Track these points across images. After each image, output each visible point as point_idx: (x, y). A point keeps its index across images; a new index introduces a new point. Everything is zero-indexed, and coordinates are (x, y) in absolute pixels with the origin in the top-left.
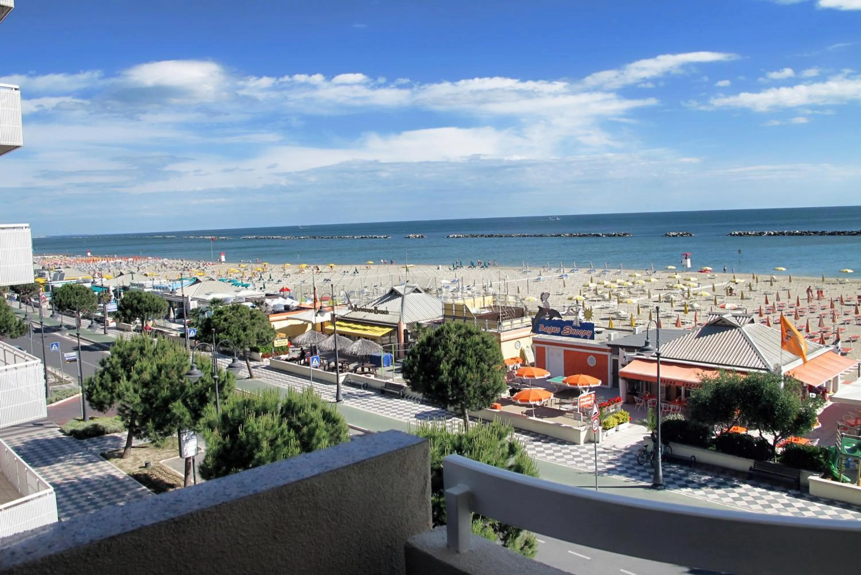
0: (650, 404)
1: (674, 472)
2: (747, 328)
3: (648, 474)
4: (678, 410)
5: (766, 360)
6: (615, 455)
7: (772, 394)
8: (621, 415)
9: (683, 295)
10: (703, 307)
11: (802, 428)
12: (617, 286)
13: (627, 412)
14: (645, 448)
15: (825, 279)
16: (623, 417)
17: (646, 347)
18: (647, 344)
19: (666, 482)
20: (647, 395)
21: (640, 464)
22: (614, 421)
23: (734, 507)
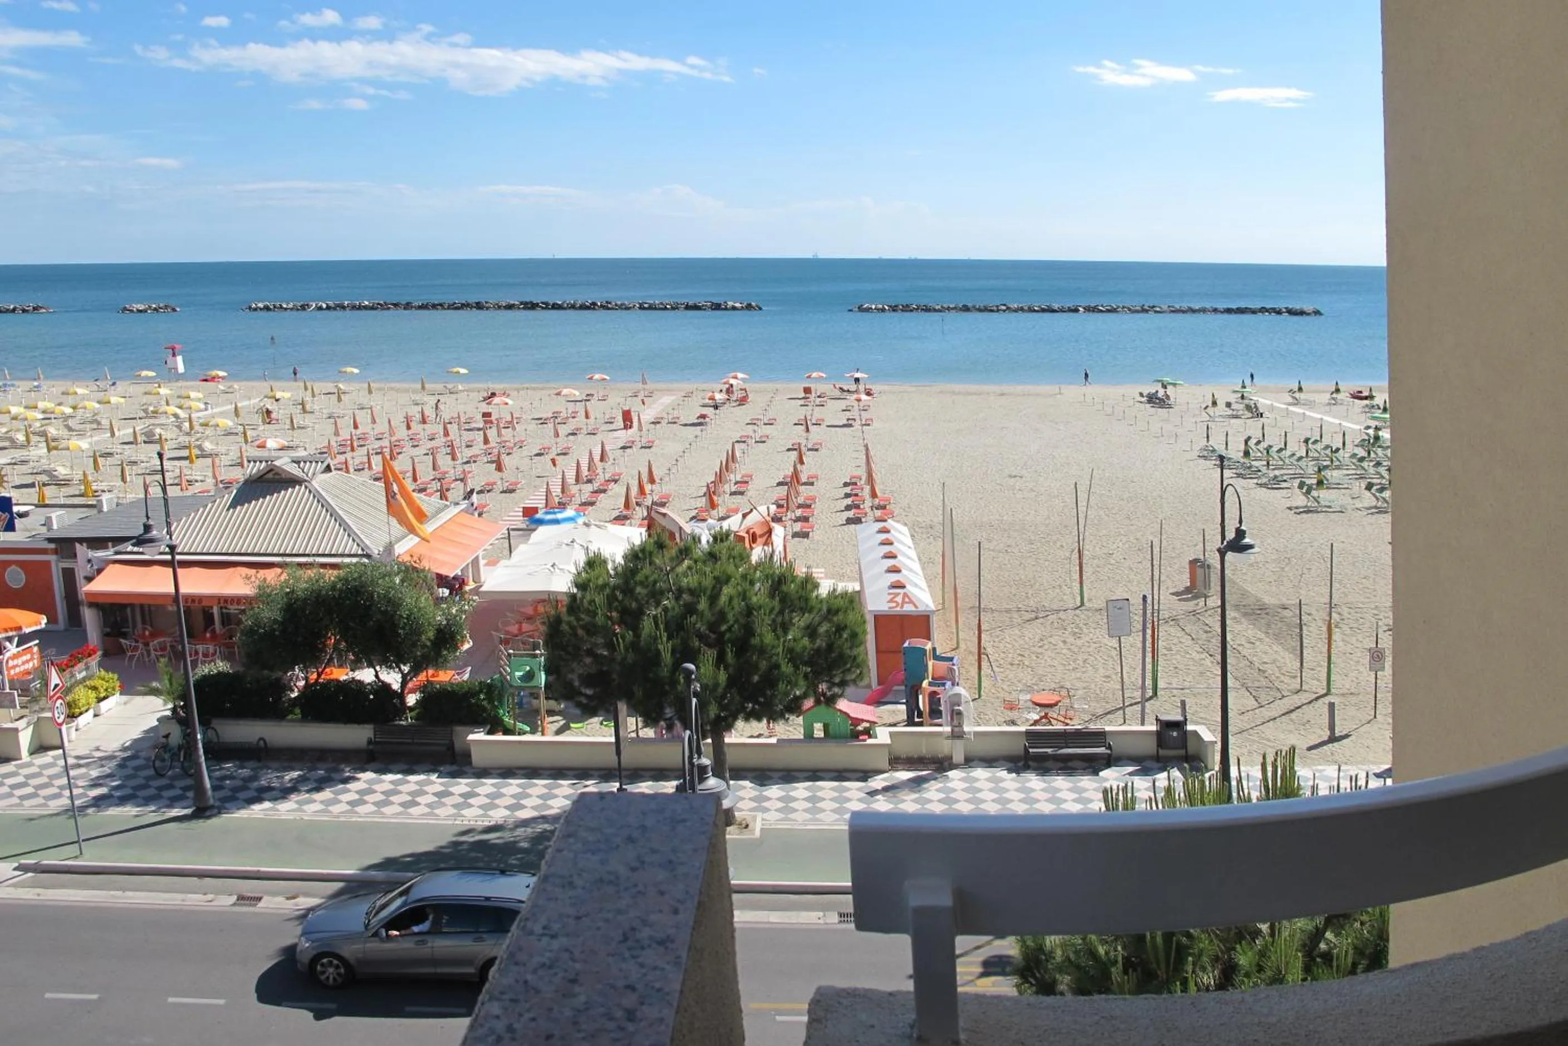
0: (155, 650)
1: (231, 777)
2: (320, 482)
3: (179, 792)
4: (214, 654)
5: (362, 537)
6: (102, 766)
7: (390, 598)
8: (101, 681)
9: (179, 427)
10: (222, 449)
11: (445, 653)
12: (41, 416)
13: (113, 672)
14: (164, 740)
15: (427, 386)
16: (105, 685)
17: (148, 536)
18: (147, 528)
19: (220, 800)
20: (147, 633)
21: (159, 775)
22: (88, 698)
23: (354, 819)
